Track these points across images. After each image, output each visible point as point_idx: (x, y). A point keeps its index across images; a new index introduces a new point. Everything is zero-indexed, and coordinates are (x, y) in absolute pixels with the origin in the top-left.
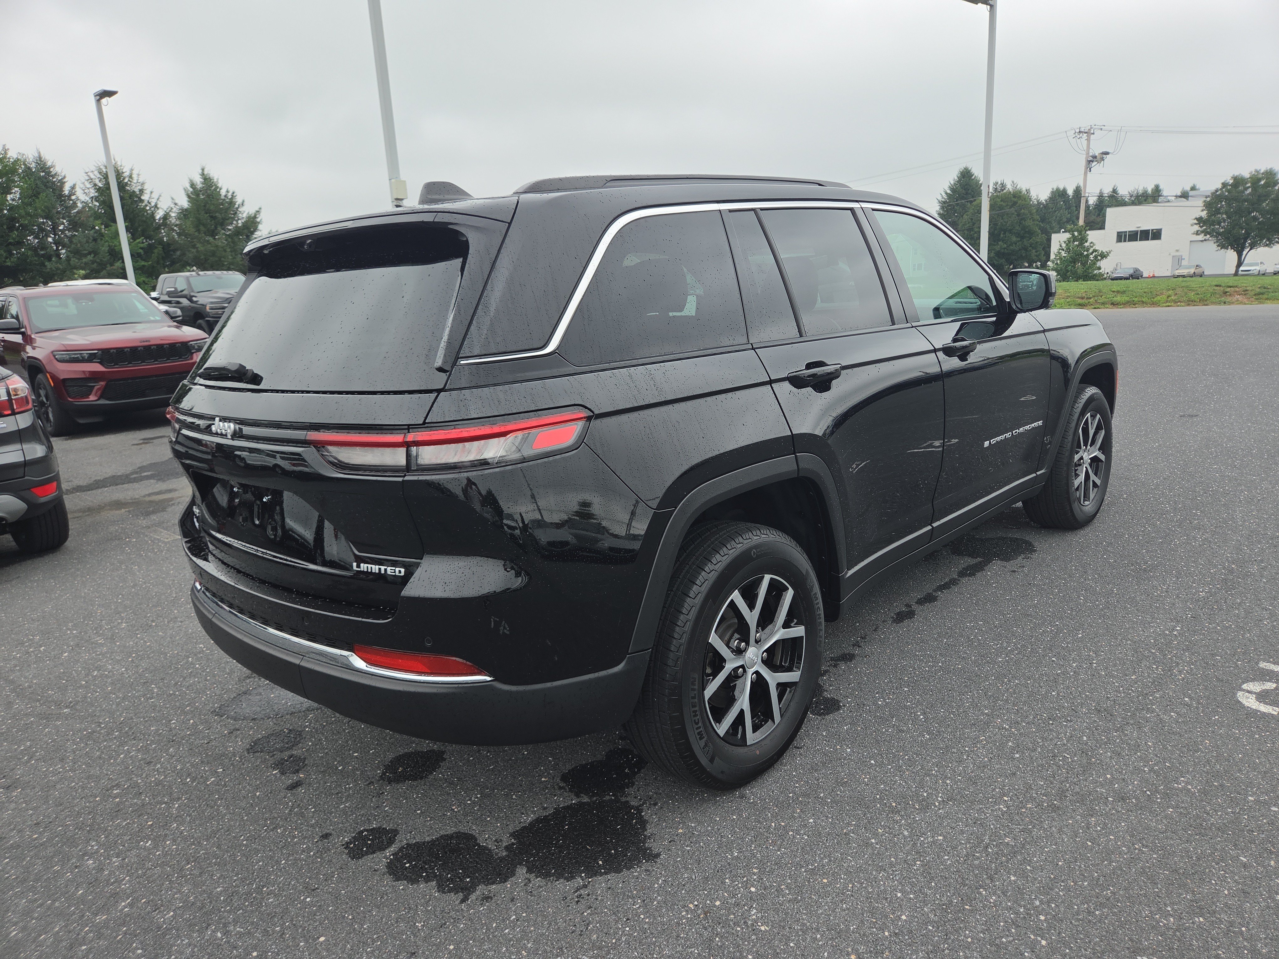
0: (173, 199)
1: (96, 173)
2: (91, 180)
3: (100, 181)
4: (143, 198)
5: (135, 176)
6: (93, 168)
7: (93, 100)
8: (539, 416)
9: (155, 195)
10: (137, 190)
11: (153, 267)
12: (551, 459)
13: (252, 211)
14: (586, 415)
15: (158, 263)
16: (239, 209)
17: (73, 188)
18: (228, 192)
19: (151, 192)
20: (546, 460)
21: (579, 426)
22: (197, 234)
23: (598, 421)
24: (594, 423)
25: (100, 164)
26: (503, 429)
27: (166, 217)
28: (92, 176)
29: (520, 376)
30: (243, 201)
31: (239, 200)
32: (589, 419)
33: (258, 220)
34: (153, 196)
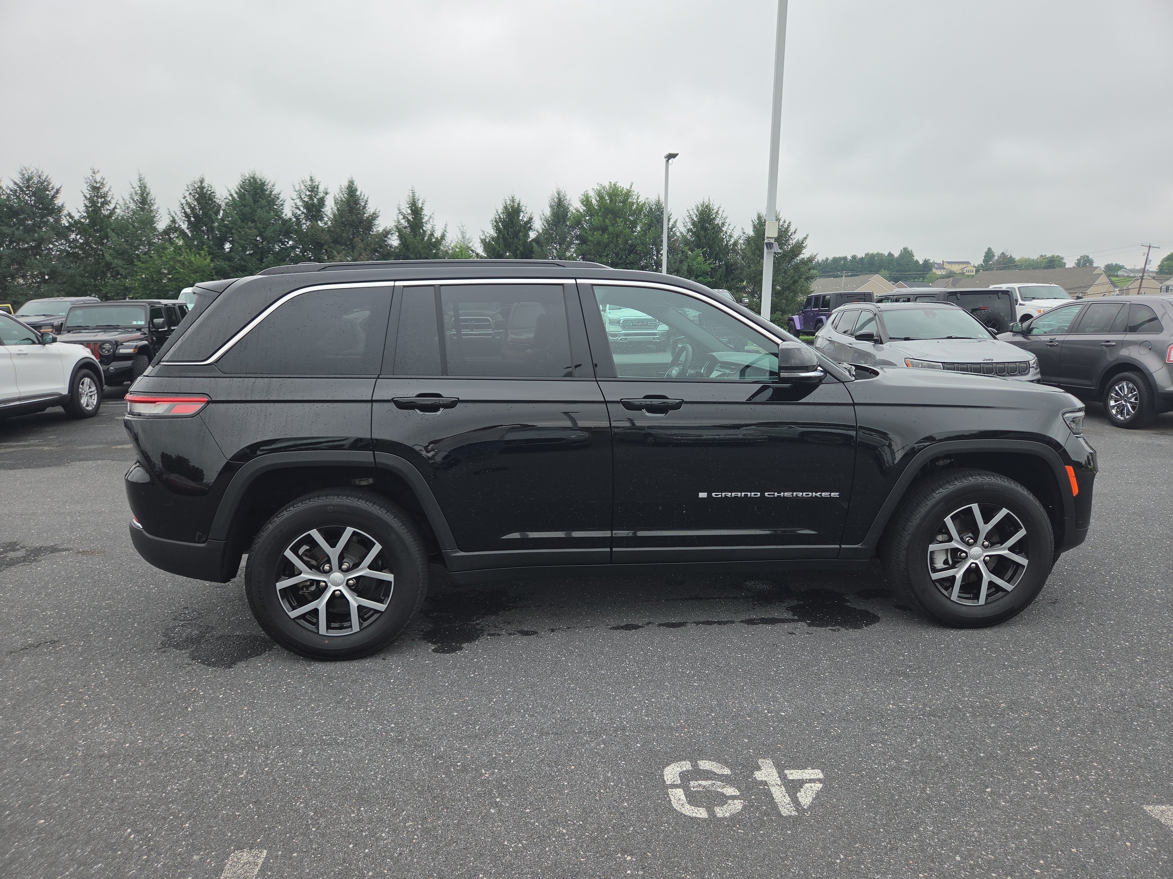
0: (743, 229)
1: (695, 211)
2: (690, 217)
3: (696, 217)
4: (723, 229)
5: (720, 212)
6: (694, 207)
7: (665, 160)
8: (178, 396)
9: (731, 227)
10: (720, 223)
11: (716, 282)
12: (174, 419)
13: (801, 238)
14: (207, 400)
15: (720, 279)
16: (791, 237)
17: (675, 222)
18: (784, 222)
19: (729, 225)
20: (172, 419)
21: (200, 406)
22: (752, 257)
23: (214, 405)
24: (211, 405)
25: (698, 204)
26: (153, 400)
27: (735, 244)
28: (692, 213)
29: (183, 374)
30: (796, 230)
31: (792, 229)
32: (208, 402)
33: (804, 245)
34: (730, 227)
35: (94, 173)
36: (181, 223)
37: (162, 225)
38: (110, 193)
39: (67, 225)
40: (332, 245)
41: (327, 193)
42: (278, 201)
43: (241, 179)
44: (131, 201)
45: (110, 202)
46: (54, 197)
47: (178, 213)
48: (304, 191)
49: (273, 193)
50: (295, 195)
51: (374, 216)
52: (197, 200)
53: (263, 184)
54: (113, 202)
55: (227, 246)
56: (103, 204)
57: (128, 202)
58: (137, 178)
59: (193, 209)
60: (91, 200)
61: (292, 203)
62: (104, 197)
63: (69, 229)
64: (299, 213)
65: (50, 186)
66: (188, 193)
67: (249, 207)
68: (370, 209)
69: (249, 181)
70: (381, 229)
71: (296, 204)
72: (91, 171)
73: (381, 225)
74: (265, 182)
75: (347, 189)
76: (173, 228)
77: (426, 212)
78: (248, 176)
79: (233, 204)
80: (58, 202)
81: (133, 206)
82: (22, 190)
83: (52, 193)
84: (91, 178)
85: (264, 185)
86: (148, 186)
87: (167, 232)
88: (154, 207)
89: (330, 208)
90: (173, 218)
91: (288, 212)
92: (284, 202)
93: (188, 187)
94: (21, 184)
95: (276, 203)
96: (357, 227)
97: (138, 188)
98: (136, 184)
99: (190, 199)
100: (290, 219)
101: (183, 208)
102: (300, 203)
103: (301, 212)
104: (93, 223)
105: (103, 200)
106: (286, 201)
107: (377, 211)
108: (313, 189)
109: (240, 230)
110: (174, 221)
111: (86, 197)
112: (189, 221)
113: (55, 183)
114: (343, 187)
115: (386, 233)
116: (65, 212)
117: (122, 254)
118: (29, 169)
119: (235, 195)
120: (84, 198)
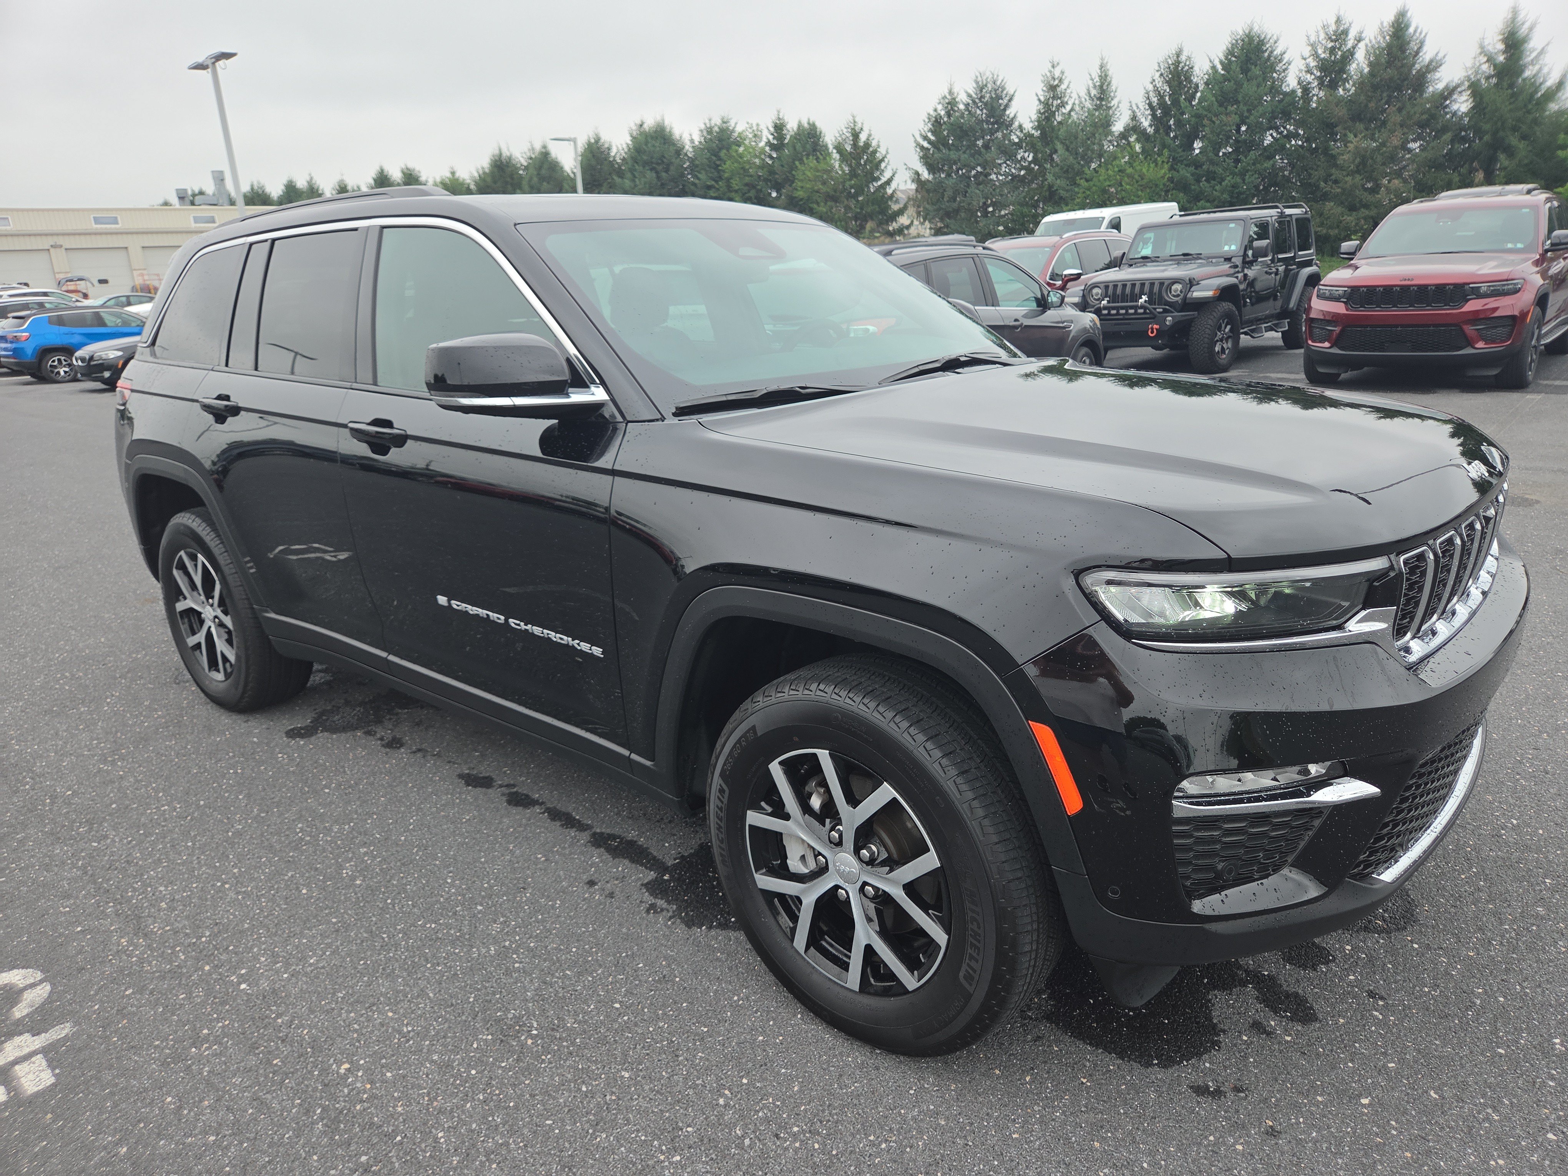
35: (1053, 67)
36: (1143, 120)
37: (1118, 127)
38: (1068, 91)
39: (1017, 140)
40: (1350, 123)
41: (1359, 41)
42: (1281, 65)
43: (1230, 39)
44: (1087, 98)
45: (1067, 103)
46: (1007, 106)
47: (1141, 106)
48: (1324, 42)
49: (1275, 53)
50: (1307, 51)
51: (1433, 66)
52: (1168, 83)
53: (1262, 43)
54: (1070, 103)
55: (1198, 145)
56: (1059, 107)
57: (1083, 100)
58: (1098, 63)
59: (1161, 97)
60: (1046, 104)
61: (1301, 65)
62: (1060, 98)
63: (1019, 145)
64: (1309, 78)
65: (1005, 92)
66: (1158, 74)
67: (1233, 82)
68: (1427, 55)
69: (1243, 40)
70: (1440, 86)
71: (1307, 65)
72: (1050, 65)
73: (1441, 80)
74: (1265, 38)
75: (1393, 26)
76: (1134, 128)
77: (1535, 44)
78: (1241, 33)
79: (1213, 80)
80: (1010, 112)
81: (1088, 105)
82: (974, 102)
83: (1006, 101)
84: (1048, 74)
85: (1263, 45)
86: (1110, 73)
87: (1124, 135)
88: (1114, 103)
89: (1360, 63)
90: (1134, 112)
91: (1291, 82)
92: (1289, 64)
93: (1159, 66)
94: (974, 96)
95: (1277, 68)
96: (1399, 89)
97: (1097, 79)
98: (1096, 73)
99: (1159, 83)
100: (1293, 92)
101: (1148, 98)
102: (1313, 64)
103: (1313, 77)
104: (1044, 135)
105: (1059, 101)
106: (1292, 64)
107: (1440, 55)
108: (1340, 36)
109: (1214, 119)
110: (1134, 118)
111: (1039, 100)
112: (1154, 115)
113: (1010, 89)
114: (1385, 24)
115: (1449, 92)
116: (1016, 124)
117: (1067, 171)
118: (984, 74)
119: (1219, 67)
120: (1037, 102)
